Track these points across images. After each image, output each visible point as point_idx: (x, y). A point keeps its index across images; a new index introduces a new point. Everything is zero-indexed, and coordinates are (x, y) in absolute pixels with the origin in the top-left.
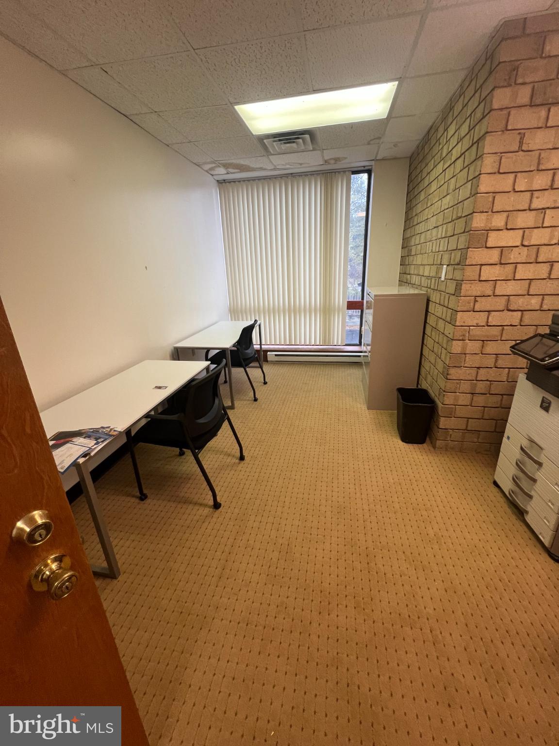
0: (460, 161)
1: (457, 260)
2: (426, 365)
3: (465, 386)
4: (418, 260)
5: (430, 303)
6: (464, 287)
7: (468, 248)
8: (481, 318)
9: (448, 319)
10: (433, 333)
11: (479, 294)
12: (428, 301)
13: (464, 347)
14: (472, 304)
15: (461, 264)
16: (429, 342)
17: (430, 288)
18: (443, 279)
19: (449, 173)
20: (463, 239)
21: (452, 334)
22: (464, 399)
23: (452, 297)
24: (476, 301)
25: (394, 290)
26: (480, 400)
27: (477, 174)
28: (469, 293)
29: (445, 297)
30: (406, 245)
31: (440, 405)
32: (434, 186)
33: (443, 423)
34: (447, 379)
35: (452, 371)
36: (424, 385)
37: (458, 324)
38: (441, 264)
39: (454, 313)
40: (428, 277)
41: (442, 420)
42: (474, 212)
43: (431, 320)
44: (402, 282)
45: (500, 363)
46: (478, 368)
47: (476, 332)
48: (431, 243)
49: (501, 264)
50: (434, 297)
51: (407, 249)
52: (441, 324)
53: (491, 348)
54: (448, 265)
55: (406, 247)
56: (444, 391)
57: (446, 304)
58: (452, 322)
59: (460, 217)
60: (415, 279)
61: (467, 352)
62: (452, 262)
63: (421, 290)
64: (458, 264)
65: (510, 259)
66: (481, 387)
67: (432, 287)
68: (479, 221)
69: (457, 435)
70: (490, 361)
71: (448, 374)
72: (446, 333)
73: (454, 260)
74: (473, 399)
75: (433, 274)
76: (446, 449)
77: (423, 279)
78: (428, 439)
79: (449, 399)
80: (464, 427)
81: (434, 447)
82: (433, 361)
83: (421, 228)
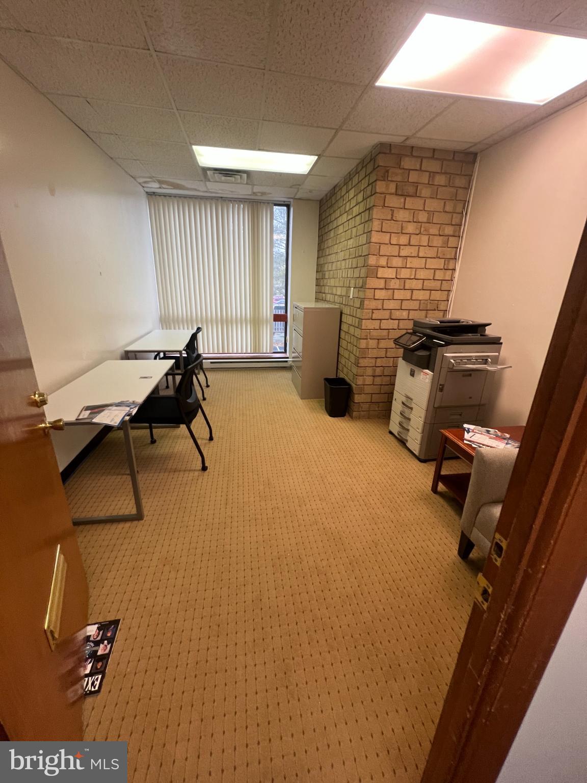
0: (358, 218)
1: (360, 285)
2: (342, 361)
3: (369, 371)
4: (332, 282)
5: (343, 315)
6: (366, 302)
7: (367, 277)
8: (376, 324)
9: (357, 325)
10: (347, 337)
11: (374, 308)
12: (341, 313)
13: (367, 344)
14: (371, 315)
15: (363, 287)
16: (343, 343)
17: (342, 304)
18: (351, 297)
19: (352, 223)
20: (363, 270)
21: (359, 335)
22: (369, 380)
23: (358, 310)
24: (373, 313)
25: (312, 305)
26: (378, 380)
27: (370, 230)
28: (368, 307)
29: (353, 310)
30: (320, 269)
31: (354, 385)
32: (341, 230)
33: (357, 398)
34: (358, 366)
35: (361, 361)
36: (341, 375)
37: (363, 328)
38: (349, 287)
39: (360, 320)
40: (341, 296)
41: (356, 396)
42: (369, 254)
43: (345, 327)
44: (317, 300)
45: (389, 355)
46: (376, 358)
47: (375, 334)
48: (341, 271)
49: (386, 289)
50: (346, 310)
51: (321, 273)
52: (352, 330)
53: (383, 344)
54: (354, 288)
55: (321, 271)
56: (356, 375)
57: (355, 315)
58: (359, 327)
59: (361, 256)
60: (329, 297)
61: (370, 347)
62: (357, 286)
63: (335, 305)
64: (361, 288)
65: (390, 286)
66: (378, 371)
67: (344, 303)
68: (372, 260)
69: (365, 407)
70: (383, 354)
71: (358, 363)
72: (356, 335)
73: (359, 284)
74: (374, 380)
75: (344, 293)
76: (359, 418)
77: (336, 297)
78: (347, 414)
79: (360, 381)
80: (369, 401)
81: (351, 417)
82: (347, 357)
83: (332, 258)
